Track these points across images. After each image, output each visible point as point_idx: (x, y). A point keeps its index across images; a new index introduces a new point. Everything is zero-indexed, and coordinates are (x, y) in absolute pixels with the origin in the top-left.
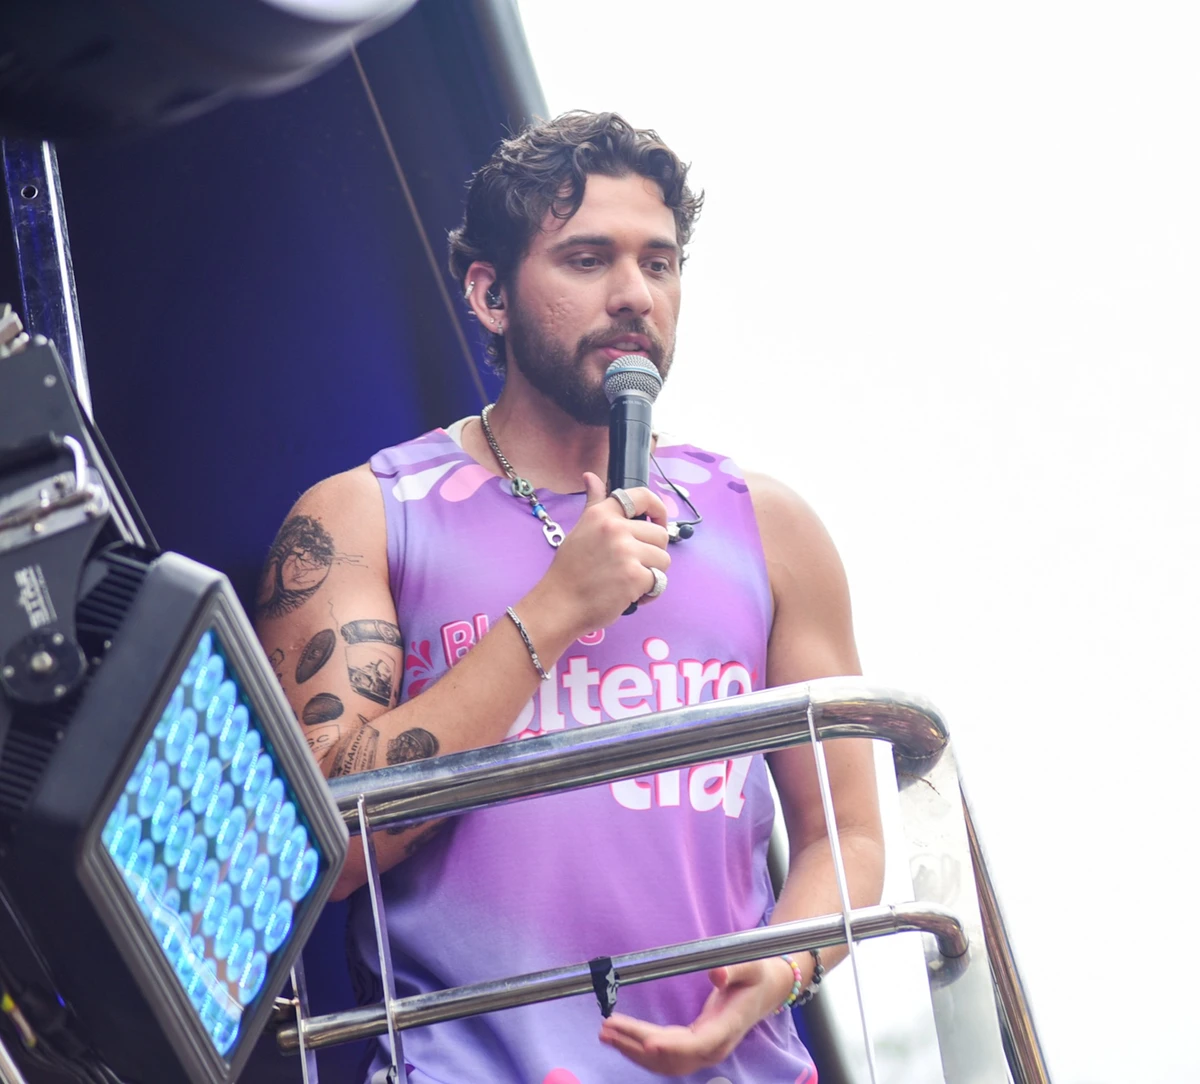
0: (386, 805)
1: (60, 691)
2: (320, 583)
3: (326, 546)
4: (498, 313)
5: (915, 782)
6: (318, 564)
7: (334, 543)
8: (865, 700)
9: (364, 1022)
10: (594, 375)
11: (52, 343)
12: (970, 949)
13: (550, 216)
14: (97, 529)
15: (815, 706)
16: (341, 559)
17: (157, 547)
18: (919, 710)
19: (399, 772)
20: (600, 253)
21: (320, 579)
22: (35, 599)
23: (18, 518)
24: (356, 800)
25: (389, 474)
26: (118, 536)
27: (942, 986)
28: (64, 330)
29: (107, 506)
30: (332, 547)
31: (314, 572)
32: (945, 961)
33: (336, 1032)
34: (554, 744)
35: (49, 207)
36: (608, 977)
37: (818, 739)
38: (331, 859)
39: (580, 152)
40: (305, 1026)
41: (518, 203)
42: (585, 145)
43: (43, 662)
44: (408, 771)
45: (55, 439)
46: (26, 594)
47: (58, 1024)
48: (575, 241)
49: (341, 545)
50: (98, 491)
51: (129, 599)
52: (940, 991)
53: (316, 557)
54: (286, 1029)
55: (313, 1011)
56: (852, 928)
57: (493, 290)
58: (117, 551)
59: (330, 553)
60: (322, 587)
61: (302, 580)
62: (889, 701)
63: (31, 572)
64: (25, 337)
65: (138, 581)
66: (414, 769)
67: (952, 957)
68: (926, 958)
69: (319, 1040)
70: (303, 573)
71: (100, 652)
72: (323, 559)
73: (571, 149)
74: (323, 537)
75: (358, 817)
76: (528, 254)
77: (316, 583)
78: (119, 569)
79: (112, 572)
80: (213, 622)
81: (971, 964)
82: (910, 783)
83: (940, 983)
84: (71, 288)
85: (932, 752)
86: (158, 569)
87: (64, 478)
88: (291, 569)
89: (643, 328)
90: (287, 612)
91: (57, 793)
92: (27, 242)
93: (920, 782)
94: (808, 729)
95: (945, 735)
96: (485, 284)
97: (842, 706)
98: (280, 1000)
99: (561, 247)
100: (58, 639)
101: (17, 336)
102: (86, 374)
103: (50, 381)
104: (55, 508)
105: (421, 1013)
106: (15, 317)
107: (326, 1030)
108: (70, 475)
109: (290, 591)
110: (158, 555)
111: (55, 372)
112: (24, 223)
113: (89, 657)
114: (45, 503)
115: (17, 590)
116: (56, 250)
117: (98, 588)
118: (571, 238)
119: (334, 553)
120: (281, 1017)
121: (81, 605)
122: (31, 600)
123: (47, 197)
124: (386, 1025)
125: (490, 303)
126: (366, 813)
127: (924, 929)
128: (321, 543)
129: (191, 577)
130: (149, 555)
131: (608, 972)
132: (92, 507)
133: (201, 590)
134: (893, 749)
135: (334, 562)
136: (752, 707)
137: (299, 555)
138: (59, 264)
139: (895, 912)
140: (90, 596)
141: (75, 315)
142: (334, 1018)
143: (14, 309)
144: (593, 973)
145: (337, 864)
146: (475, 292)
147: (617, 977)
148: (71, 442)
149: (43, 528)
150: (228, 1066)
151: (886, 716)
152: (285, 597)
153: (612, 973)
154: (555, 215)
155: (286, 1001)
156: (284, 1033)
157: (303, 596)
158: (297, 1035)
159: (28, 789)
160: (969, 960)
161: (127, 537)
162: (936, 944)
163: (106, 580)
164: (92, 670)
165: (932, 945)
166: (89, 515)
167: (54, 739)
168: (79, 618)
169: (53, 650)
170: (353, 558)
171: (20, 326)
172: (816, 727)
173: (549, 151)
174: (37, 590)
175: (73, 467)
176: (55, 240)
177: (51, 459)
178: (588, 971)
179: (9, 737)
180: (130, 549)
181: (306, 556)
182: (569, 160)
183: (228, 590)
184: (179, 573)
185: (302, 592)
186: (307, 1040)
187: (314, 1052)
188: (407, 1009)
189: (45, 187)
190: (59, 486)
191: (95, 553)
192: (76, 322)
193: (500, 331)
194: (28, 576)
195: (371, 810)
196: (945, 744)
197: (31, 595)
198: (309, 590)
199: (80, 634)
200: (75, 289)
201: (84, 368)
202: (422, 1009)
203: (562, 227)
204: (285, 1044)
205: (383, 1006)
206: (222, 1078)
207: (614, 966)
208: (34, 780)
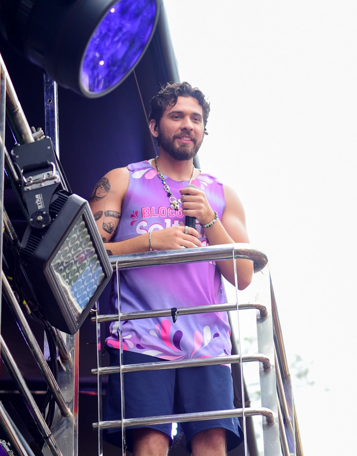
0: (123, 264)
1: (44, 226)
2: (104, 196)
3: (109, 187)
4: (156, 132)
5: (258, 271)
6: (105, 191)
7: (111, 187)
8: (248, 250)
9: (113, 318)
10: (177, 146)
11: (50, 138)
12: (268, 314)
13: (169, 106)
14: (57, 186)
15: (235, 250)
16: (111, 192)
17: (72, 193)
18: (262, 253)
19: (128, 256)
20: (181, 115)
21: (105, 196)
22: (40, 202)
23: (37, 181)
24: (116, 262)
25: (132, 170)
26: (62, 189)
27: (260, 323)
28: (55, 136)
29: (60, 180)
30: (110, 188)
31: (104, 193)
32: (261, 317)
33: (106, 319)
34: (167, 253)
35: (54, 105)
36: (175, 313)
37: (235, 258)
38: (108, 275)
39: (177, 90)
40: (98, 317)
41: (161, 103)
42: (178, 88)
43: (40, 218)
44: (130, 256)
45: (49, 163)
46: (38, 200)
47: (36, 309)
48: (173, 112)
49: (112, 188)
50: (58, 176)
51: (63, 205)
52: (259, 324)
53: (105, 189)
54: (93, 317)
55: (100, 314)
56: (238, 306)
57: (156, 126)
58: (61, 192)
59: (109, 189)
60: (104, 198)
61: (100, 194)
62: (254, 251)
63: (39, 195)
64: (44, 136)
65: (66, 200)
66: (131, 256)
67: (263, 316)
68: (257, 316)
69: (101, 321)
70: (101, 193)
71: (55, 217)
72: (107, 190)
73: (175, 89)
74: (109, 184)
75: (116, 266)
76: (163, 116)
77: (103, 196)
78: (61, 196)
79: (59, 197)
80: (83, 212)
81: (268, 318)
82: (257, 272)
83: (259, 322)
84: (57, 126)
85: (263, 264)
86: (71, 197)
87: (50, 172)
88: (99, 191)
89: (190, 134)
90: (94, 202)
91: (41, 252)
92: (48, 113)
93: (260, 272)
94: (233, 255)
95: (267, 260)
96: (154, 125)
97: (242, 250)
98: (92, 310)
99: (170, 114)
100: (44, 213)
101: (42, 136)
102: (59, 147)
103: (49, 148)
104: (47, 180)
105: (128, 317)
106: (42, 131)
107: (103, 318)
108: (52, 172)
109: (96, 196)
110: (72, 194)
111: (51, 146)
112: (48, 108)
113: (52, 218)
114: (45, 178)
115: (36, 199)
116: (55, 116)
117: (55, 201)
118: (173, 111)
119: (110, 189)
120: (92, 314)
121: (51, 205)
122: (39, 202)
123: (54, 103)
124: (118, 319)
125: (155, 129)
126: (118, 265)
127: (257, 308)
128: (108, 186)
129: (79, 201)
130: (69, 194)
131: (176, 311)
132: (56, 180)
133: (81, 204)
134: (254, 263)
135: (109, 192)
136: (219, 249)
137: (101, 188)
138: (55, 119)
139: (250, 303)
140: (53, 203)
141: (58, 133)
142: (105, 316)
143: (42, 129)
144: (172, 311)
145: (110, 277)
146: (151, 127)
147: (178, 313)
148: (52, 163)
149: (43, 185)
150: (78, 324)
151: (253, 254)
152: (95, 198)
153: (177, 312)
154: (170, 105)
155: (94, 310)
156: (92, 318)
157: (99, 199)
158: (96, 319)
159: (34, 250)
160: (267, 317)
161: (64, 189)
162: (259, 312)
163: (58, 199)
164: (52, 221)
165: (259, 313)
166: (55, 182)
167: (41, 238)
168: (50, 208)
169: (43, 215)
170: (114, 192)
171: (43, 134)
172: (235, 255)
173: (170, 90)
174: (41, 200)
175: (53, 170)
176: (55, 114)
177: (47, 167)
178: (171, 311)
179: (30, 236)
180: (64, 192)
181: (103, 188)
182: (174, 92)
183: (88, 204)
184: (76, 199)
185: (99, 198)
186: (98, 321)
187: (100, 323)
188: (124, 315)
189: (54, 100)
190: (48, 174)
191: (55, 192)
192: (58, 134)
193: (156, 137)
194: (38, 196)
195: (119, 265)
196: (267, 263)
197: (39, 201)
198: (101, 198)
199: (50, 212)
200: (58, 126)
201: (59, 146)
202: (128, 316)
203: (171, 108)
204: (93, 321)
205: (118, 314)
206: (76, 328)
207: (177, 310)
208: (35, 247)
